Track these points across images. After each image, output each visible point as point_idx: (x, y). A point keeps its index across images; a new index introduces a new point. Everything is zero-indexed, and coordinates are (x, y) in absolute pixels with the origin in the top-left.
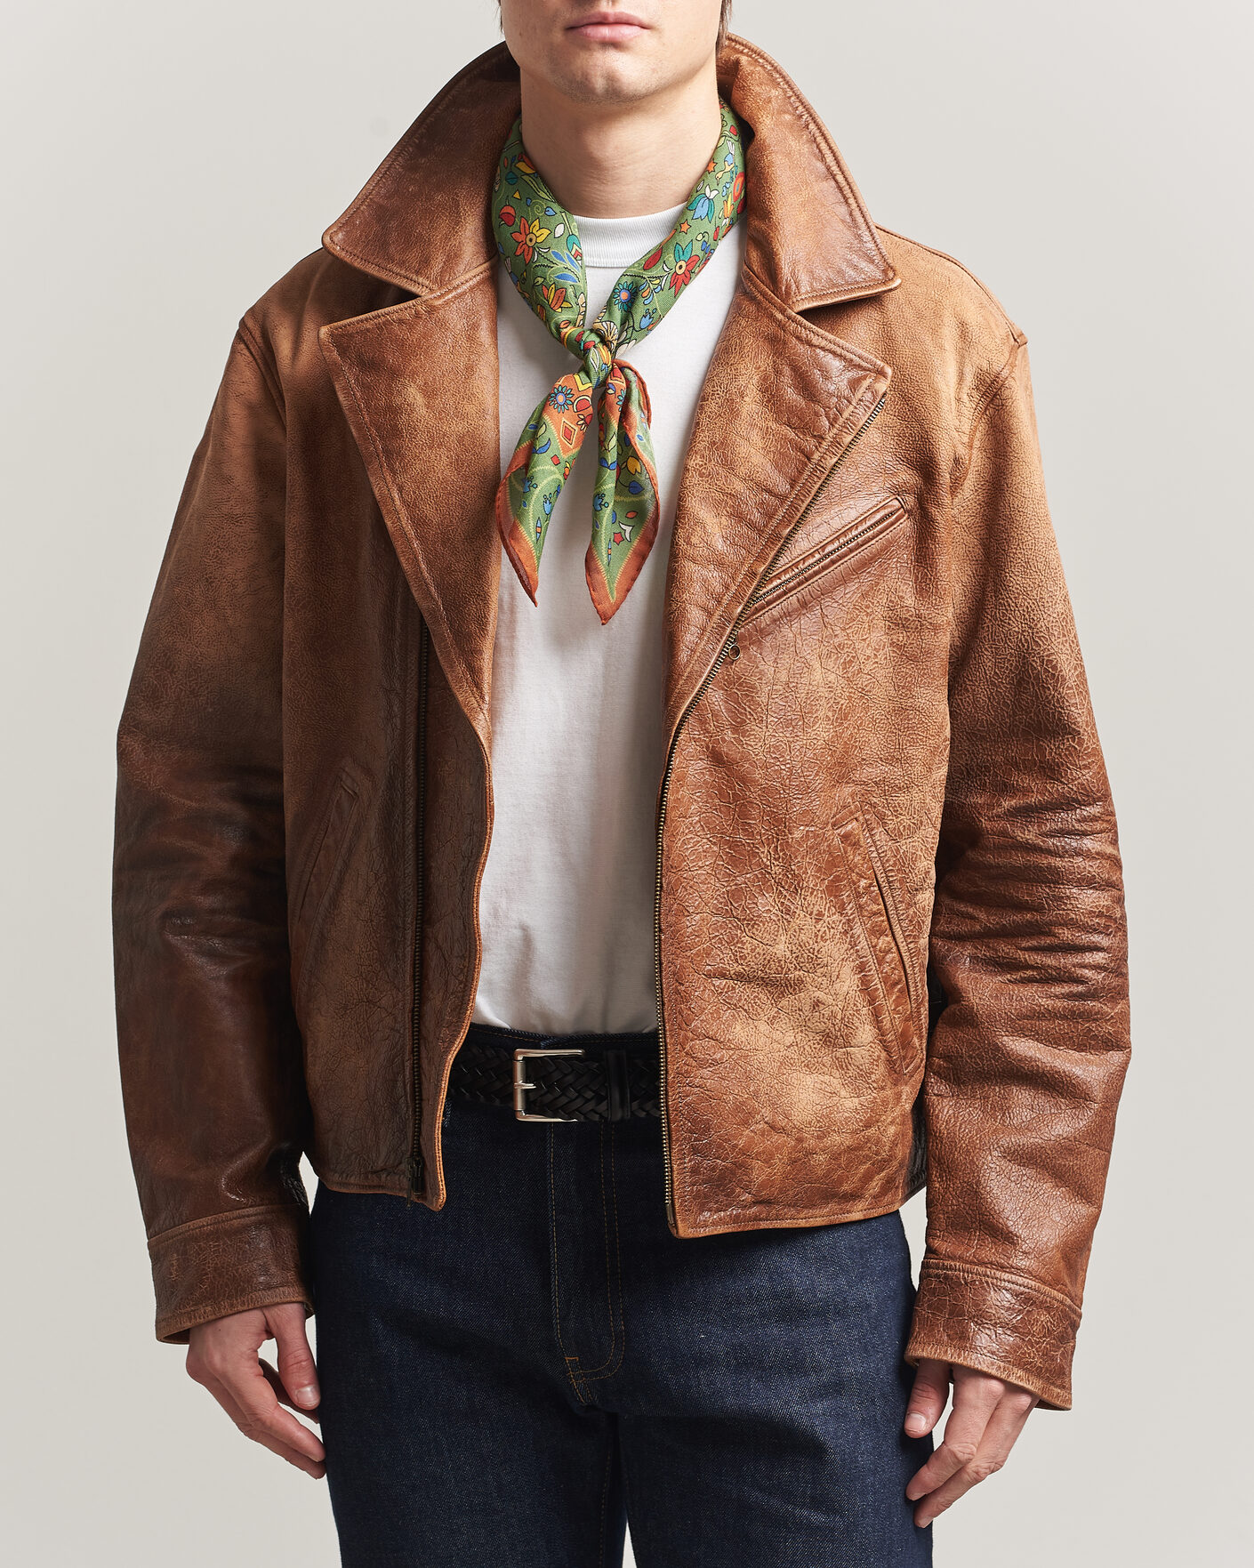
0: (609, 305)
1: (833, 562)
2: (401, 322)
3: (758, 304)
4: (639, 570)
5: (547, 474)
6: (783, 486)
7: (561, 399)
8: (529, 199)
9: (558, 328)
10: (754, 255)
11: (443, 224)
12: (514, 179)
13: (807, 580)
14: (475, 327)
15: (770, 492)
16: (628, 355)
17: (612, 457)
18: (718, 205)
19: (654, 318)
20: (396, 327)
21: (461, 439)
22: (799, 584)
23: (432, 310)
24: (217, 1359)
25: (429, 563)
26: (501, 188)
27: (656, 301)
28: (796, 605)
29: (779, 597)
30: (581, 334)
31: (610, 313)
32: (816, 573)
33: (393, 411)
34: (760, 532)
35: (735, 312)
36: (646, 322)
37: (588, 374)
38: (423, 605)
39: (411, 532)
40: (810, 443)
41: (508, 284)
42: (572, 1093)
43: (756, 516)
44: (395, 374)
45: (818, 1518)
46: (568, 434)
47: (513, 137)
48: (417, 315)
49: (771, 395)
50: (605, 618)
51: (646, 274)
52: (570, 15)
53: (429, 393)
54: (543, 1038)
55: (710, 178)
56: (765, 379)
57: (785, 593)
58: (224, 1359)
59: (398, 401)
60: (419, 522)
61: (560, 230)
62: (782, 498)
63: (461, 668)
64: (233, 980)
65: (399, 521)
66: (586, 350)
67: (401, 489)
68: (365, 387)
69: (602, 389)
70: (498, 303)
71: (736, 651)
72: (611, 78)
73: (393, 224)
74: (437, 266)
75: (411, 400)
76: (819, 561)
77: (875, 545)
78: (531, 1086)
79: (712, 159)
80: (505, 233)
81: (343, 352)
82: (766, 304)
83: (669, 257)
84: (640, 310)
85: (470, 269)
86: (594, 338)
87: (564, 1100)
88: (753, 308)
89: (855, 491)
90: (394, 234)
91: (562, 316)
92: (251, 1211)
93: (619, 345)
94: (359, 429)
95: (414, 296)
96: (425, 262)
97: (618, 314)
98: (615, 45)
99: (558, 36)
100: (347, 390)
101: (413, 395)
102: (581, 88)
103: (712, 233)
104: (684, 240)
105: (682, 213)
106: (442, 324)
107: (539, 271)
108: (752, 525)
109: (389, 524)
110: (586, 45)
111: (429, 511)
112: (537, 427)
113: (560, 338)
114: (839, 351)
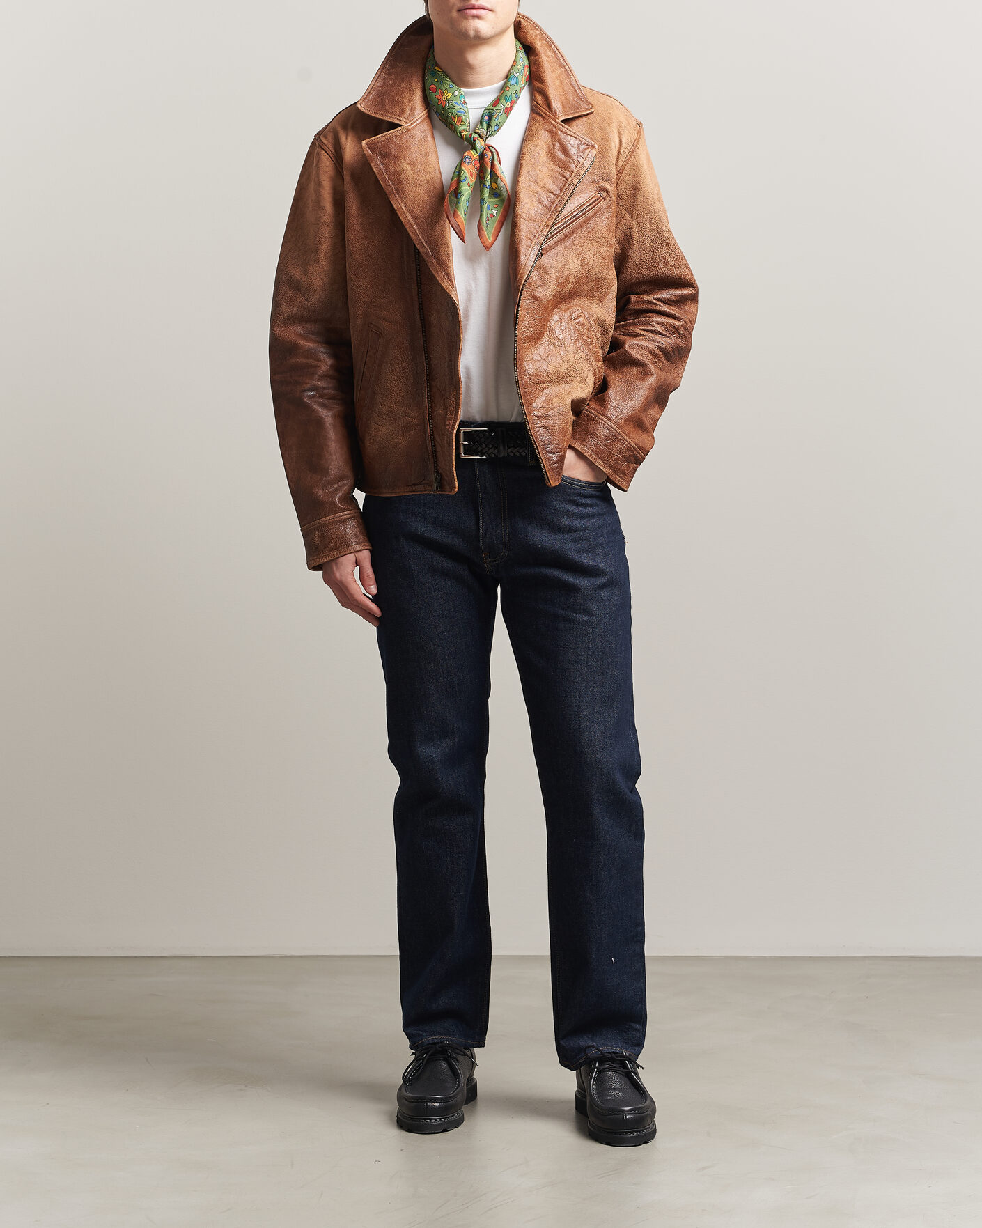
0: (481, 122)
1: (577, 219)
2: (396, 136)
3: (544, 117)
4: (501, 228)
5: (466, 191)
6: (558, 192)
7: (467, 160)
8: (441, 81)
9: (460, 133)
10: (539, 98)
11: (407, 95)
12: (434, 74)
13: (567, 226)
14: (426, 136)
15: (552, 193)
16: (490, 142)
17: (488, 183)
18: (520, 79)
19: (499, 126)
20: (394, 139)
21: (428, 182)
22: (564, 228)
23: (408, 131)
24: (338, 575)
25: (421, 233)
26: (429, 79)
27: (500, 119)
28: (563, 236)
29: (557, 233)
30: (471, 135)
31: (482, 125)
32: (571, 223)
33: (397, 173)
34: (549, 209)
35: (531, 120)
36: (496, 128)
37: (476, 151)
38: (421, 250)
39: (412, 222)
40: (568, 175)
41: (435, 117)
42: (484, 446)
43: (546, 202)
44: (396, 158)
45: (586, 618)
46: (471, 175)
47: (431, 57)
48: (403, 133)
49: (551, 154)
50: (488, 248)
51: (495, 109)
52: (459, 5)
53: (412, 165)
54: (473, 423)
55: (515, 68)
56: (549, 147)
57: (559, 231)
58: (341, 575)
59: (399, 169)
60: (415, 218)
61: (456, 93)
62: (558, 196)
63: (442, 274)
64: (334, 416)
65: (406, 217)
66: (474, 141)
67: (405, 205)
68: (385, 165)
69: (482, 156)
70: (433, 126)
71: (542, 255)
72: (477, 31)
73: (385, 97)
74: (407, 112)
75: (404, 168)
76: (572, 218)
77: (592, 212)
78: (467, 443)
79: (515, 61)
80: (433, 96)
81: (373, 150)
82: (547, 117)
83: (503, 101)
84: (493, 123)
85: (420, 113)
86: (476, 135)
87: (480, 449)
88: (541, 119)
89: (583, 190)
90: (387, 101)
91: (461, 128)
92: (349, 512)
93: (487, 138)
94: (384, 182)
95: (401, 126)
96: (402, 112)
97: (485, 125)
98: (478, 17)
99: (455, 14)
100: (377, 166)
101: (405, 166)
102: (464, 35)
103: (518, 90)
104: (508, 94)
105: (505, 83)
106: (413, 136)
107: (450, 110)
108: (546, 206)
109: (402, 219)
110: (466, 17)
111: (419, 212)
112: (459, 172)
113: (462, 137)
114: (578, 137)
